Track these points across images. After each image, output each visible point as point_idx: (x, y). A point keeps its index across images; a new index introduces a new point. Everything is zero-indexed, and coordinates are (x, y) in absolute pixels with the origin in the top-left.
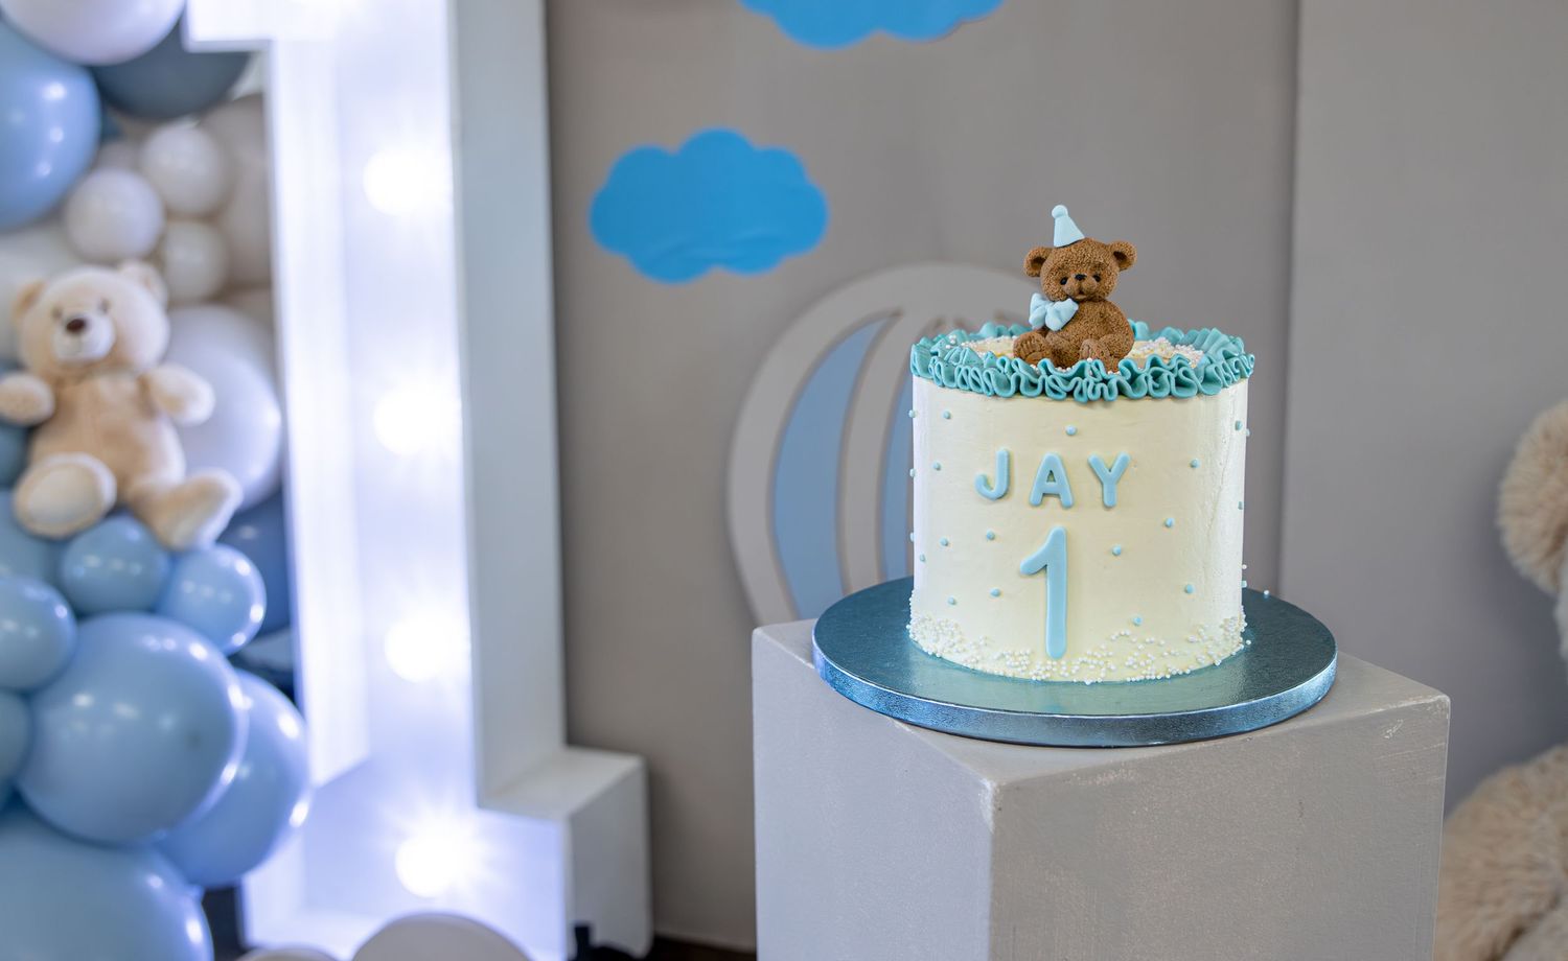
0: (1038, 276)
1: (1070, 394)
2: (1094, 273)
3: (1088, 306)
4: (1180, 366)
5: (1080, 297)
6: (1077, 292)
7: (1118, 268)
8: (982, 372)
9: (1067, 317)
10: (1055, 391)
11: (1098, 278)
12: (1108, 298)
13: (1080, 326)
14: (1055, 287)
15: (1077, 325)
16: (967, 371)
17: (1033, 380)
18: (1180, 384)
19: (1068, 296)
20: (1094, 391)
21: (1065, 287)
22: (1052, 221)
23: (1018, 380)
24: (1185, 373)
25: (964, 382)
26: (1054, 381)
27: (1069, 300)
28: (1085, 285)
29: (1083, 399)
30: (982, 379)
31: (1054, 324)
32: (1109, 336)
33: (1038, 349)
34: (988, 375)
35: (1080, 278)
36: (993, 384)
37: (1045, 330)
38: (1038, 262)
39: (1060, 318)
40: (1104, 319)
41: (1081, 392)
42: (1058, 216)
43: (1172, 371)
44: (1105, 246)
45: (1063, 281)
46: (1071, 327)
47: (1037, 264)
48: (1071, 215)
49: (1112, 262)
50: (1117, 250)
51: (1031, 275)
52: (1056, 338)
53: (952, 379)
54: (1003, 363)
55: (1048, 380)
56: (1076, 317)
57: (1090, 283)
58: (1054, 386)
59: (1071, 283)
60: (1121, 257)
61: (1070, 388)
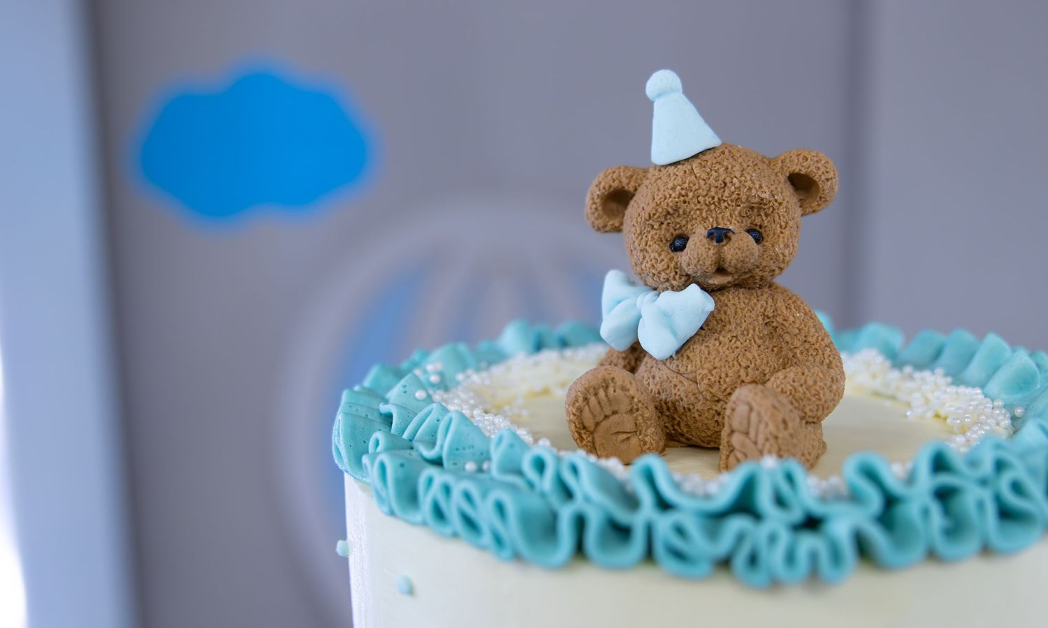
0: (618, 230)
1: (725, 563)
2: (747, 223)
3: (735, 300)
4: (1000, 466)
5: (717, 281)
6: (711, 269)
7: (799, 211)
8: (484, 495)
9: (688, 326)
10: (678, 555)
11: (757, 234)
12: (779, 280)
13: (718, 349)
14: (658, 256)
15: (712, 342)
16: (447, 490)
17: (623, 516)
18: (1006, 514)
19: (688, 280)
20: (790, 558)
21: (683, 258)
22: (648, 105)
23: (580, 523)
24: (1017, 488)
25: (439, 514)
26: (680, 531)
27: (694, 288)
28: (730, 252)
29: (759, 577)
30: (485, 514)
31: (657, 343)
32: (792, 372)
33: (624, 406)
34: (500, 508)
35: (719, 236)
36: (513, 531)
37: (635, 354)
38: (618, 199)
39: (674, 333)
40: (773, 329)
41: (753, 560)
42: (659, 95)
43: (983, 482)
44: (770, 162)
45: (678, 243)
46: (698, 349)
47: (614, 206)
48: (689, 92)
49: (787, 195)
50: (796, 168)
51: (602, 229)
52: (664, 373)
53: (410, 497)
54: (540, 465)
55: (664, 524)
56: (710, 327)
57: (741, 248)
58: (677, 542)
59: (698, 250)
60: (802, 184)
61: (724, 545)
